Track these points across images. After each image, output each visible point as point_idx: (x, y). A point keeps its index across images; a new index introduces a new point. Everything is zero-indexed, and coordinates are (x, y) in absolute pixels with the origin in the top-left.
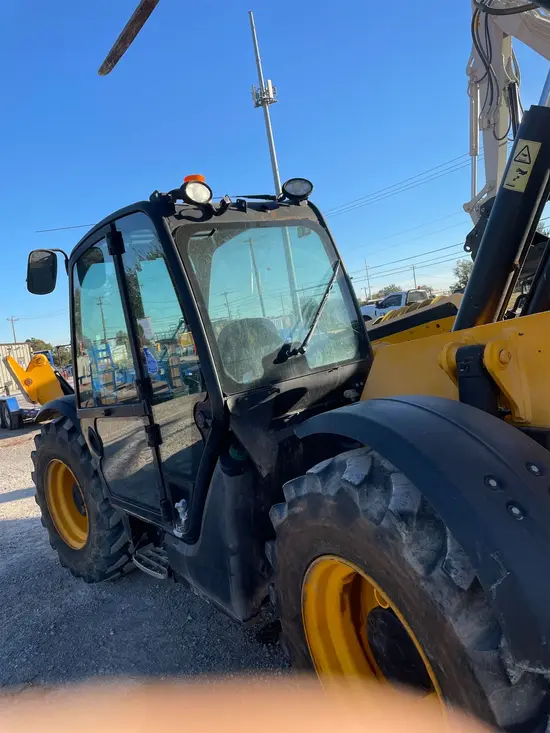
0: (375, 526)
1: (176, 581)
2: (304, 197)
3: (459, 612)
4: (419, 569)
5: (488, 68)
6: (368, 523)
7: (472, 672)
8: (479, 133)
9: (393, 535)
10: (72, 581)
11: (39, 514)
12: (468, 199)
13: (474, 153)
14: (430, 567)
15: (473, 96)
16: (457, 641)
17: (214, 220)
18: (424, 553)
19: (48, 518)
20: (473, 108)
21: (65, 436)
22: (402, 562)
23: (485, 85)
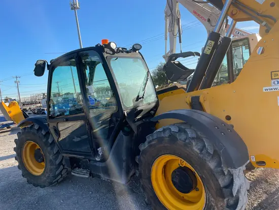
0: (183, 142)
1: (93, 177)
2: (139, 50)
3: (210, 160)
4: (198, 152)
5: (172, 12)
6: (181, 142)
7: (214, 175)
8: (168, 33)
9: (190, 143)
10: (34, 188)
11: (17, 164)
12: (164, 54)
13: (166, 39)
14: (201, 150)
15: (166, 20)
16: (210, 167)
17: (116, 55)
18: (199, 147)
19: (22, 166)
20: (166, 24)
21: (36, 132)
22: (193, 150)
23: (170, 17)
